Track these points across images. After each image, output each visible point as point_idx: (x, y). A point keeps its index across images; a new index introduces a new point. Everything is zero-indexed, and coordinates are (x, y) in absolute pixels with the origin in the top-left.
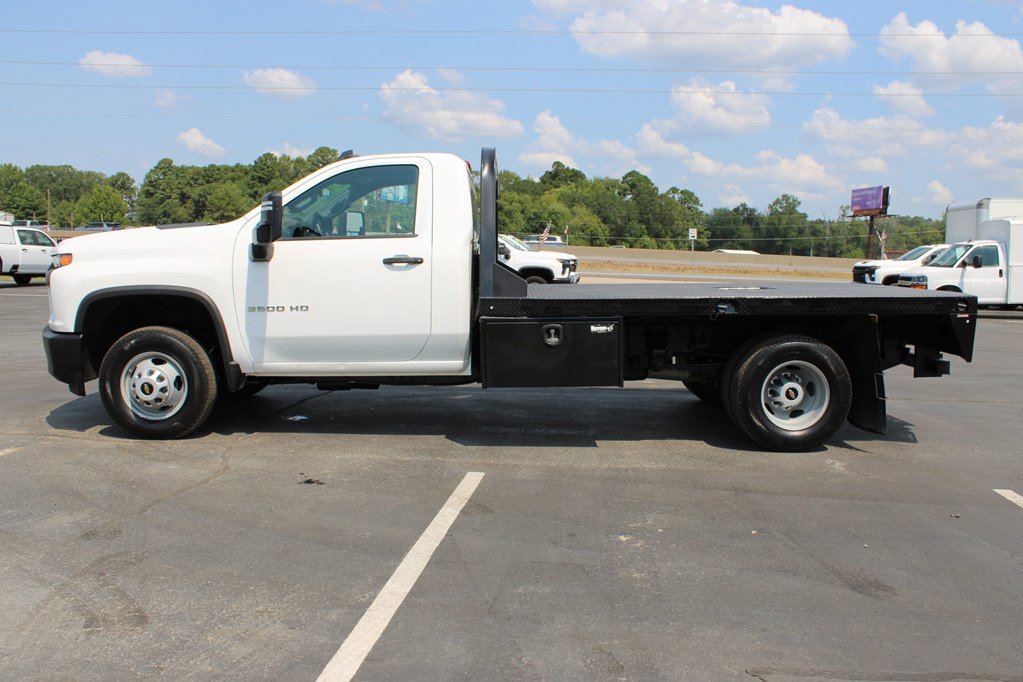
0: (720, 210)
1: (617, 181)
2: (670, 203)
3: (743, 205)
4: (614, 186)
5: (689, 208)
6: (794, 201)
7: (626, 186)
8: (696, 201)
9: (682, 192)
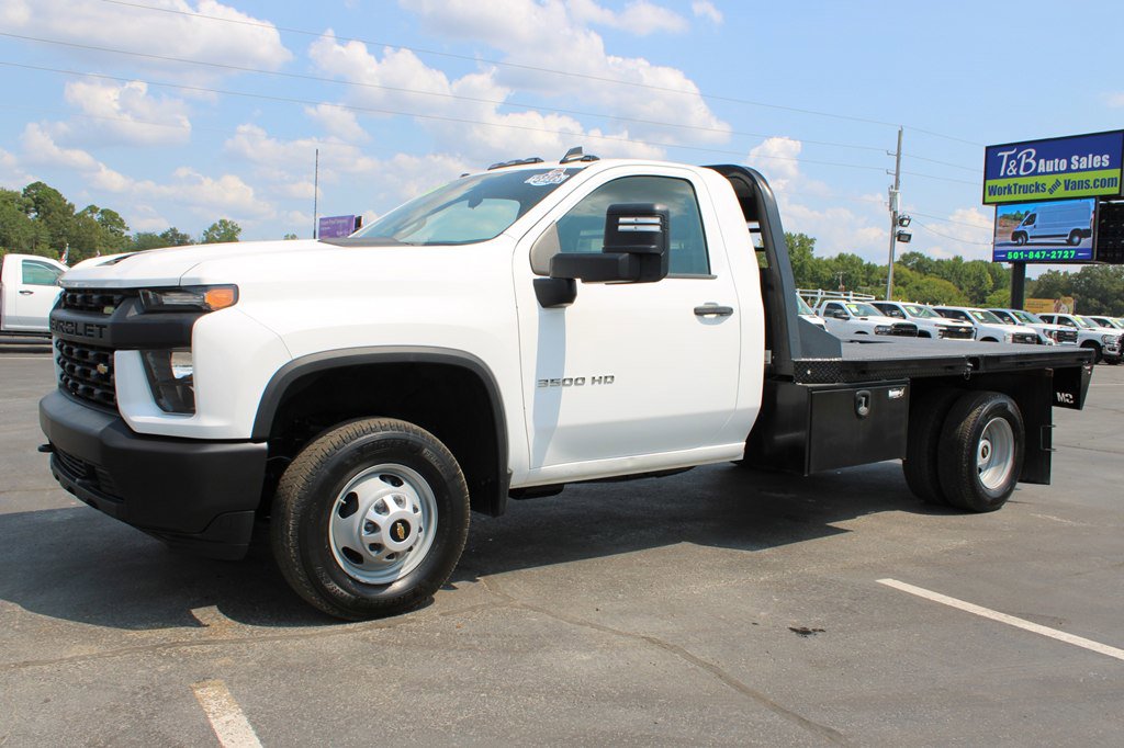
0: (146, 235)
1: (18, 193)
2: (90, 223)
3: (173, 230)
4: (13, 200)
5: (112, 231)
6: (233, 227)
7: (28, 200)
8: (121, 223)
9: (102, 212)
